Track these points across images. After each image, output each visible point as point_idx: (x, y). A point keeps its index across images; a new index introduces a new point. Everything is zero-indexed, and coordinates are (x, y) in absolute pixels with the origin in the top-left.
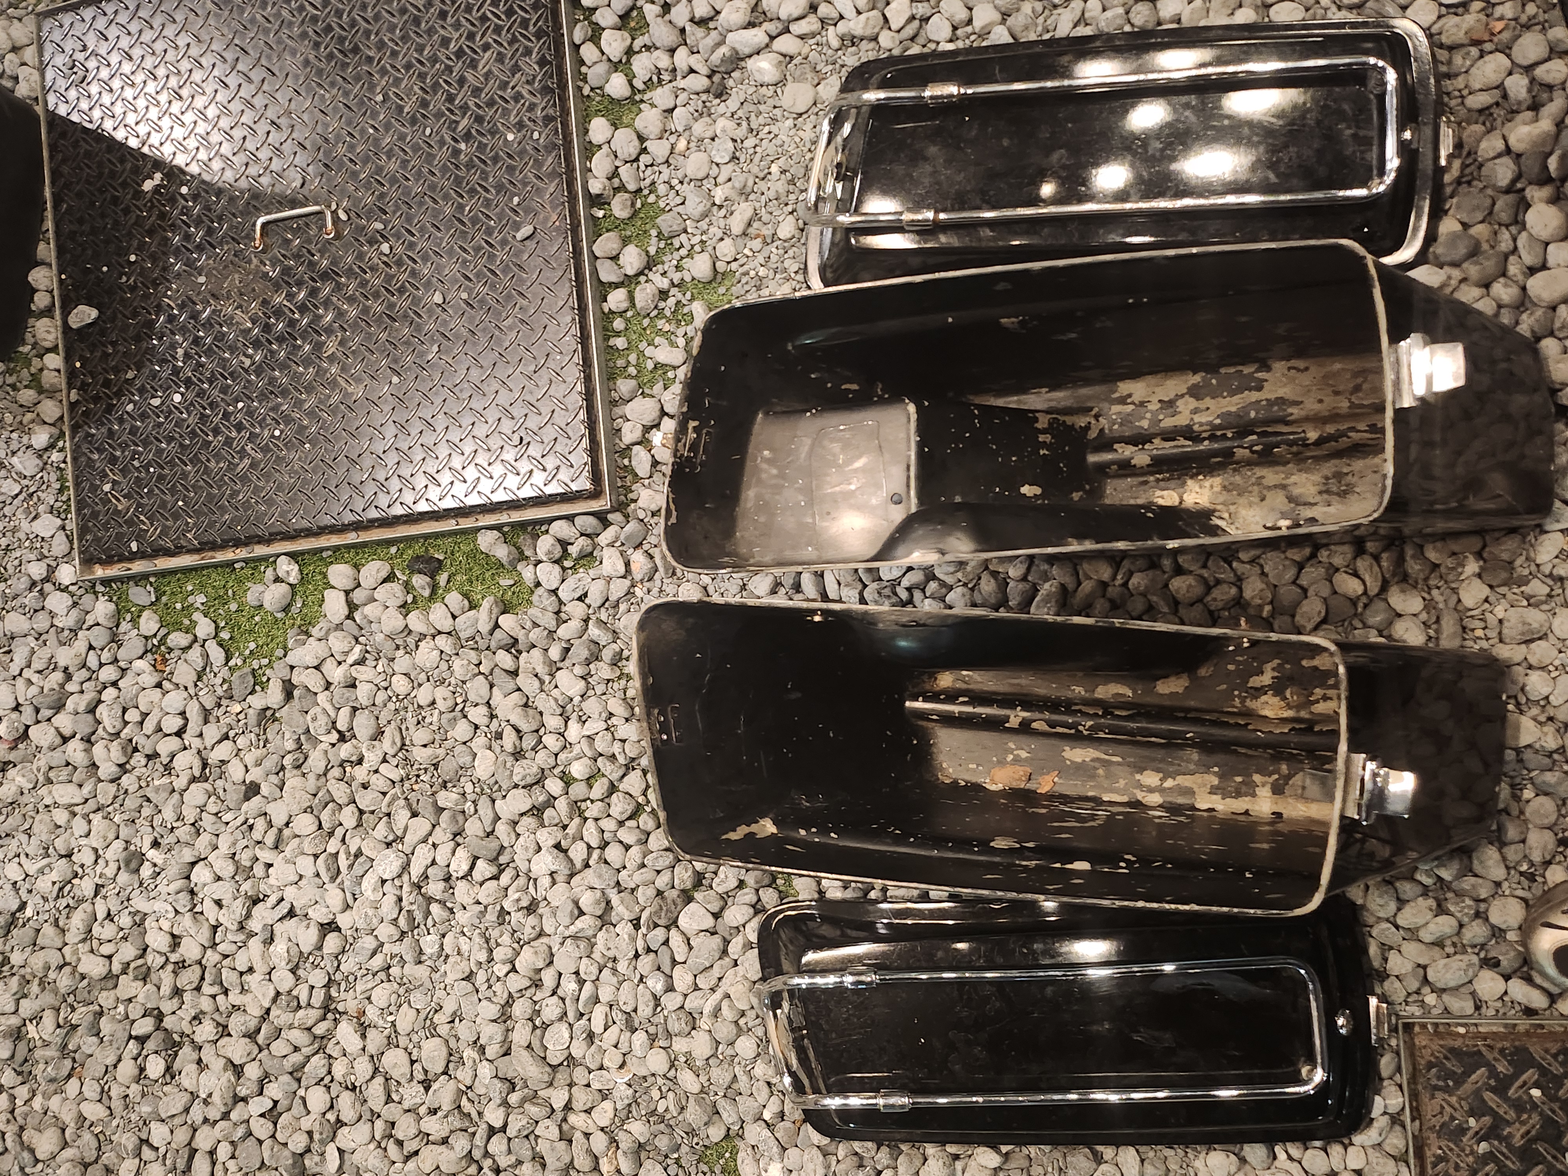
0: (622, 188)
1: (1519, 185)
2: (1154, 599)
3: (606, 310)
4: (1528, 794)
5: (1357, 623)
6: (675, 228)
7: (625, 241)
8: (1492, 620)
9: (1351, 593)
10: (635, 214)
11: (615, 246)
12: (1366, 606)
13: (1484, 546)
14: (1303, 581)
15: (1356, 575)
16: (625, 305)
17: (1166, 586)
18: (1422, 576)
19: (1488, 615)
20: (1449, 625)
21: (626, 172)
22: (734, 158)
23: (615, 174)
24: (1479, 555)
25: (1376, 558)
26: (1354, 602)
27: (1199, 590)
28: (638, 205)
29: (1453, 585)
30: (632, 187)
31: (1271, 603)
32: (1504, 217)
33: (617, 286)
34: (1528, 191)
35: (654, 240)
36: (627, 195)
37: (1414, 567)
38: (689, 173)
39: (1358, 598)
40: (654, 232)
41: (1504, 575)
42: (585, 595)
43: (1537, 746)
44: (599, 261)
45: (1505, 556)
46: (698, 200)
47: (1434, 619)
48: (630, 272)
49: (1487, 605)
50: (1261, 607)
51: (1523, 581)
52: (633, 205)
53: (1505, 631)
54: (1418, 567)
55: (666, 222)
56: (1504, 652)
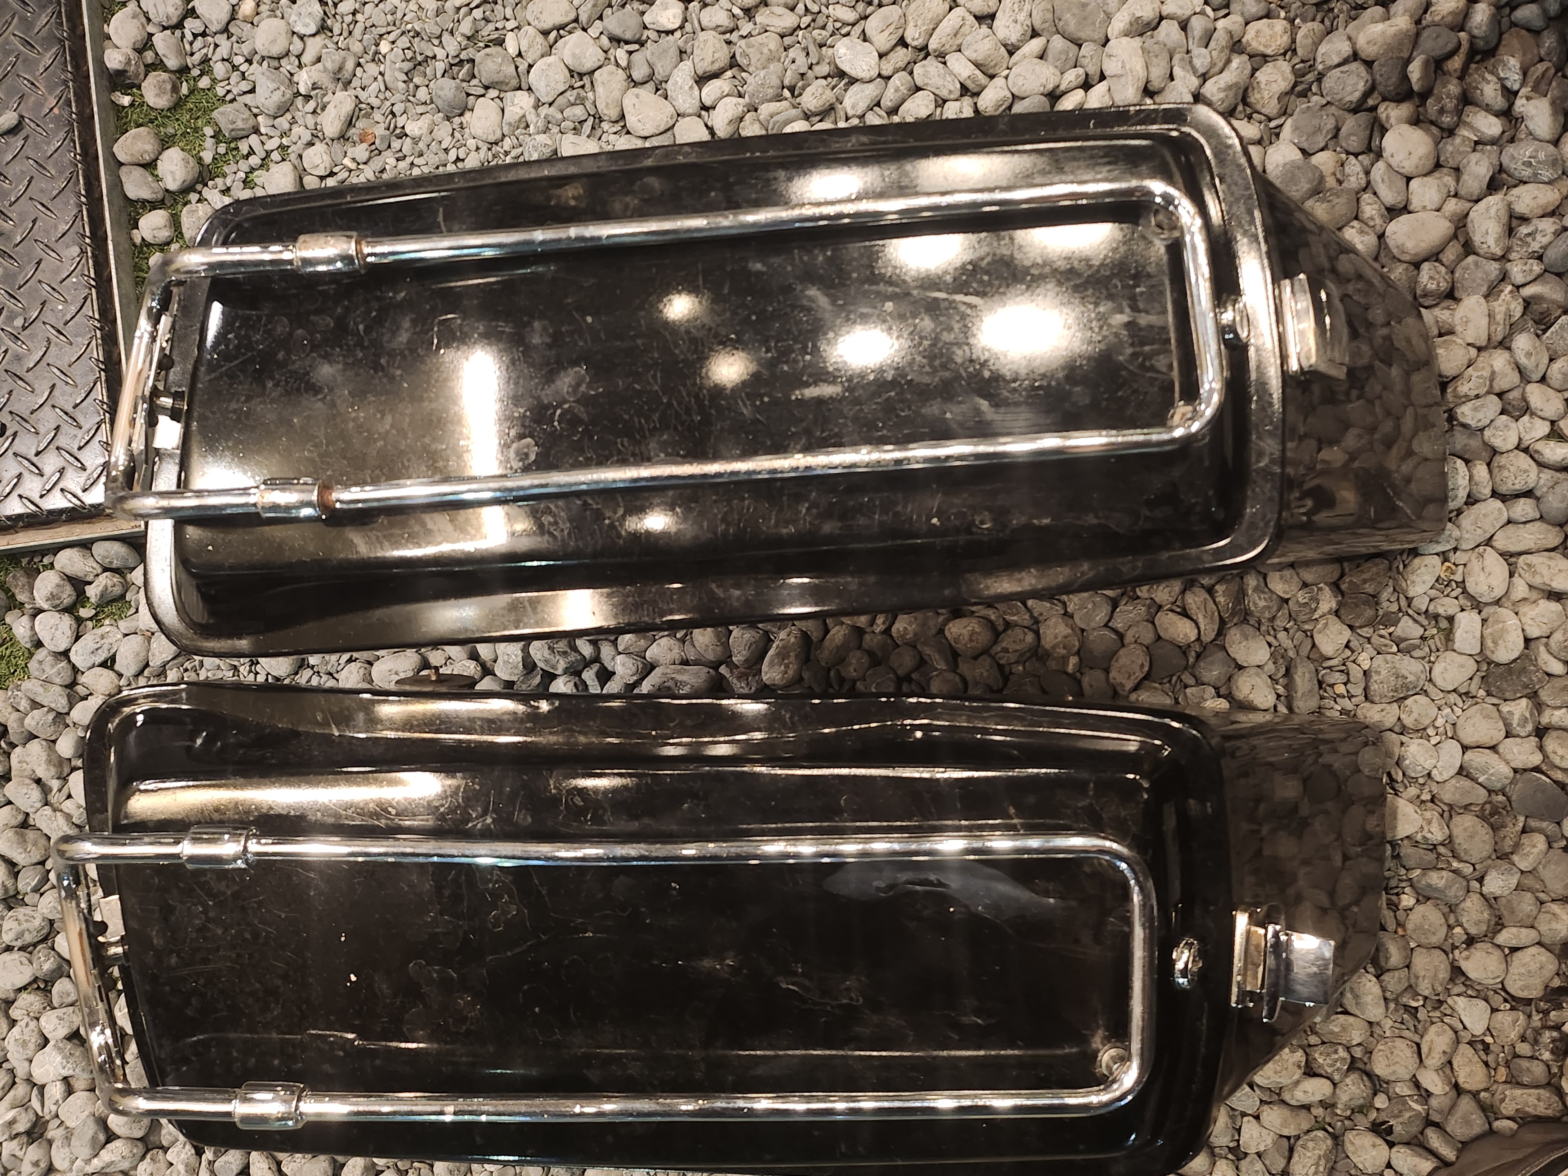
0: (158, 65)
1: (1371, 102)
2: (927, 651)
3: (138, 241)
4: (1407, 900)
5: (1188, 679)
6: (240, 124)
7: (165, 143)
8: (1356, 673)
9: (1181, 639)
10: (178, 104)
11: (149, 147)
12: (1198, 656)
13: (1342, 575)
14: (1118, 624)
15: (1185, 613)
16: (165, 234)
17: (941, 631)
18: (1267, 615)
19: (1350, 665)
20: (1303, 679)
21: (162, 42)
22: (323, 28)
23: (146, 45)
24: (1336, 586)
25: (1210, 591)
26: (1184, 650)
27: (985, 637)
28: (184, 90)
29: (1306, 627)
30: (172, 63)
31: (1078, 653)
32: (1354, 143)
33: (153, 205)
34: (1381, 108)
35: (209, 143)
36: (165, 76)
37: (1257, 602)
38: (259, 47)
39: (1189, 646)
40: (209, 131)
41: (1369, 613)
42: (113, 658)
43: (1419, 837)
44: (124, 169)
45: (1369, 588)
46: (273, 86)
47: (1283, 671)
48: (173, 186)
49: (1348, 653)
50: (1065, 659)
51: (1390, 620)
52: (175, 89)
53: (1374, 687)
54: (1262, 603)
55: (225, 116)
56: (1372, 714)
